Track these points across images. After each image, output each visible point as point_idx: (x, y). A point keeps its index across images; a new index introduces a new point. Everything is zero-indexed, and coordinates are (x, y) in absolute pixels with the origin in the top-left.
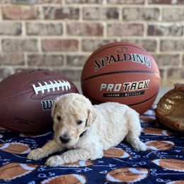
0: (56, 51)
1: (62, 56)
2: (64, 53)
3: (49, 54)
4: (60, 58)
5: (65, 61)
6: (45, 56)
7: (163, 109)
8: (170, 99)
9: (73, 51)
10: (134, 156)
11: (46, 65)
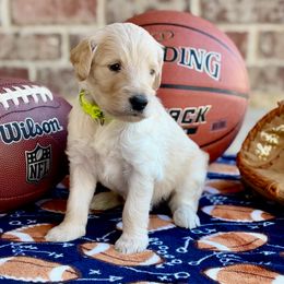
0: (44, 24)
1: (58, 36)
2: (63, 30)
3: (27, 31)
4: (54, 41)
5: (65, 47)
6: (17, 35)
7: (254, 153)
8: (270, 132)
9: (85, 23)
10: (169, 260)
11: (20, 58)
